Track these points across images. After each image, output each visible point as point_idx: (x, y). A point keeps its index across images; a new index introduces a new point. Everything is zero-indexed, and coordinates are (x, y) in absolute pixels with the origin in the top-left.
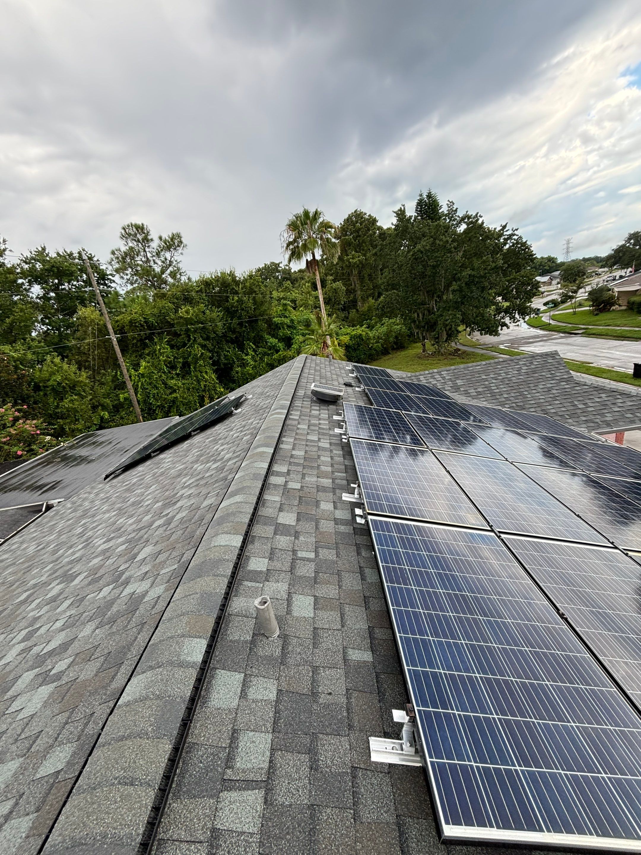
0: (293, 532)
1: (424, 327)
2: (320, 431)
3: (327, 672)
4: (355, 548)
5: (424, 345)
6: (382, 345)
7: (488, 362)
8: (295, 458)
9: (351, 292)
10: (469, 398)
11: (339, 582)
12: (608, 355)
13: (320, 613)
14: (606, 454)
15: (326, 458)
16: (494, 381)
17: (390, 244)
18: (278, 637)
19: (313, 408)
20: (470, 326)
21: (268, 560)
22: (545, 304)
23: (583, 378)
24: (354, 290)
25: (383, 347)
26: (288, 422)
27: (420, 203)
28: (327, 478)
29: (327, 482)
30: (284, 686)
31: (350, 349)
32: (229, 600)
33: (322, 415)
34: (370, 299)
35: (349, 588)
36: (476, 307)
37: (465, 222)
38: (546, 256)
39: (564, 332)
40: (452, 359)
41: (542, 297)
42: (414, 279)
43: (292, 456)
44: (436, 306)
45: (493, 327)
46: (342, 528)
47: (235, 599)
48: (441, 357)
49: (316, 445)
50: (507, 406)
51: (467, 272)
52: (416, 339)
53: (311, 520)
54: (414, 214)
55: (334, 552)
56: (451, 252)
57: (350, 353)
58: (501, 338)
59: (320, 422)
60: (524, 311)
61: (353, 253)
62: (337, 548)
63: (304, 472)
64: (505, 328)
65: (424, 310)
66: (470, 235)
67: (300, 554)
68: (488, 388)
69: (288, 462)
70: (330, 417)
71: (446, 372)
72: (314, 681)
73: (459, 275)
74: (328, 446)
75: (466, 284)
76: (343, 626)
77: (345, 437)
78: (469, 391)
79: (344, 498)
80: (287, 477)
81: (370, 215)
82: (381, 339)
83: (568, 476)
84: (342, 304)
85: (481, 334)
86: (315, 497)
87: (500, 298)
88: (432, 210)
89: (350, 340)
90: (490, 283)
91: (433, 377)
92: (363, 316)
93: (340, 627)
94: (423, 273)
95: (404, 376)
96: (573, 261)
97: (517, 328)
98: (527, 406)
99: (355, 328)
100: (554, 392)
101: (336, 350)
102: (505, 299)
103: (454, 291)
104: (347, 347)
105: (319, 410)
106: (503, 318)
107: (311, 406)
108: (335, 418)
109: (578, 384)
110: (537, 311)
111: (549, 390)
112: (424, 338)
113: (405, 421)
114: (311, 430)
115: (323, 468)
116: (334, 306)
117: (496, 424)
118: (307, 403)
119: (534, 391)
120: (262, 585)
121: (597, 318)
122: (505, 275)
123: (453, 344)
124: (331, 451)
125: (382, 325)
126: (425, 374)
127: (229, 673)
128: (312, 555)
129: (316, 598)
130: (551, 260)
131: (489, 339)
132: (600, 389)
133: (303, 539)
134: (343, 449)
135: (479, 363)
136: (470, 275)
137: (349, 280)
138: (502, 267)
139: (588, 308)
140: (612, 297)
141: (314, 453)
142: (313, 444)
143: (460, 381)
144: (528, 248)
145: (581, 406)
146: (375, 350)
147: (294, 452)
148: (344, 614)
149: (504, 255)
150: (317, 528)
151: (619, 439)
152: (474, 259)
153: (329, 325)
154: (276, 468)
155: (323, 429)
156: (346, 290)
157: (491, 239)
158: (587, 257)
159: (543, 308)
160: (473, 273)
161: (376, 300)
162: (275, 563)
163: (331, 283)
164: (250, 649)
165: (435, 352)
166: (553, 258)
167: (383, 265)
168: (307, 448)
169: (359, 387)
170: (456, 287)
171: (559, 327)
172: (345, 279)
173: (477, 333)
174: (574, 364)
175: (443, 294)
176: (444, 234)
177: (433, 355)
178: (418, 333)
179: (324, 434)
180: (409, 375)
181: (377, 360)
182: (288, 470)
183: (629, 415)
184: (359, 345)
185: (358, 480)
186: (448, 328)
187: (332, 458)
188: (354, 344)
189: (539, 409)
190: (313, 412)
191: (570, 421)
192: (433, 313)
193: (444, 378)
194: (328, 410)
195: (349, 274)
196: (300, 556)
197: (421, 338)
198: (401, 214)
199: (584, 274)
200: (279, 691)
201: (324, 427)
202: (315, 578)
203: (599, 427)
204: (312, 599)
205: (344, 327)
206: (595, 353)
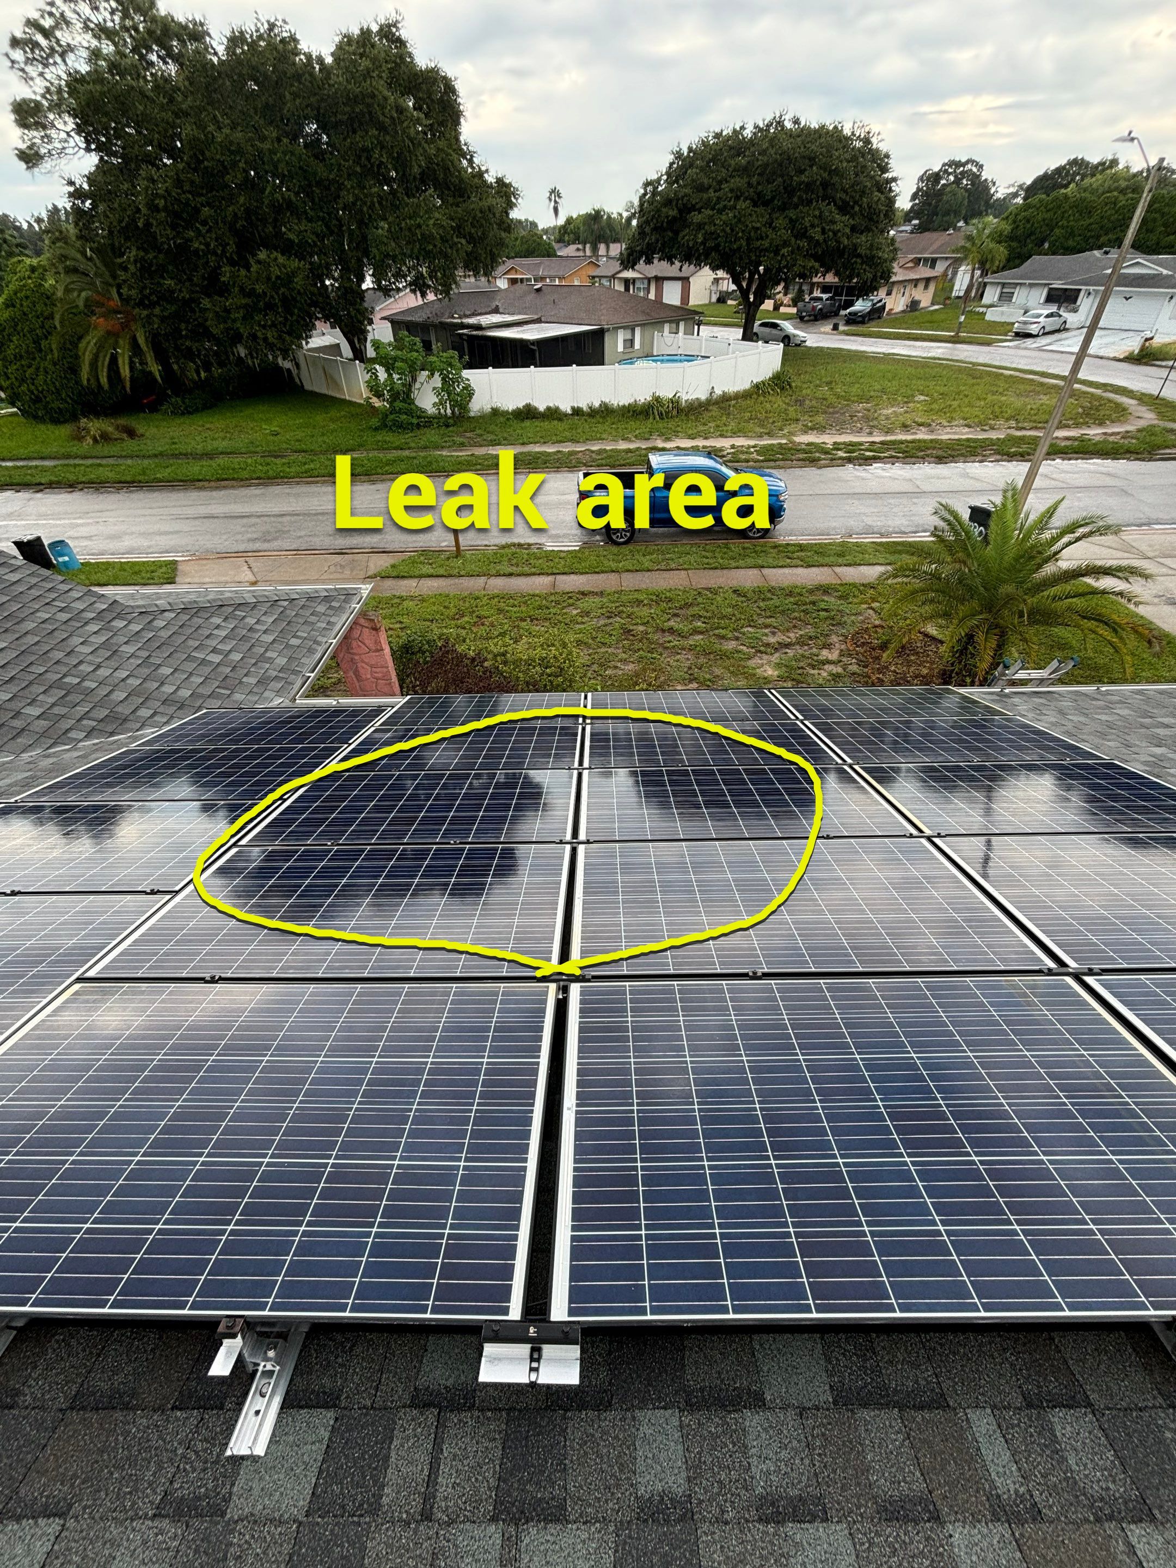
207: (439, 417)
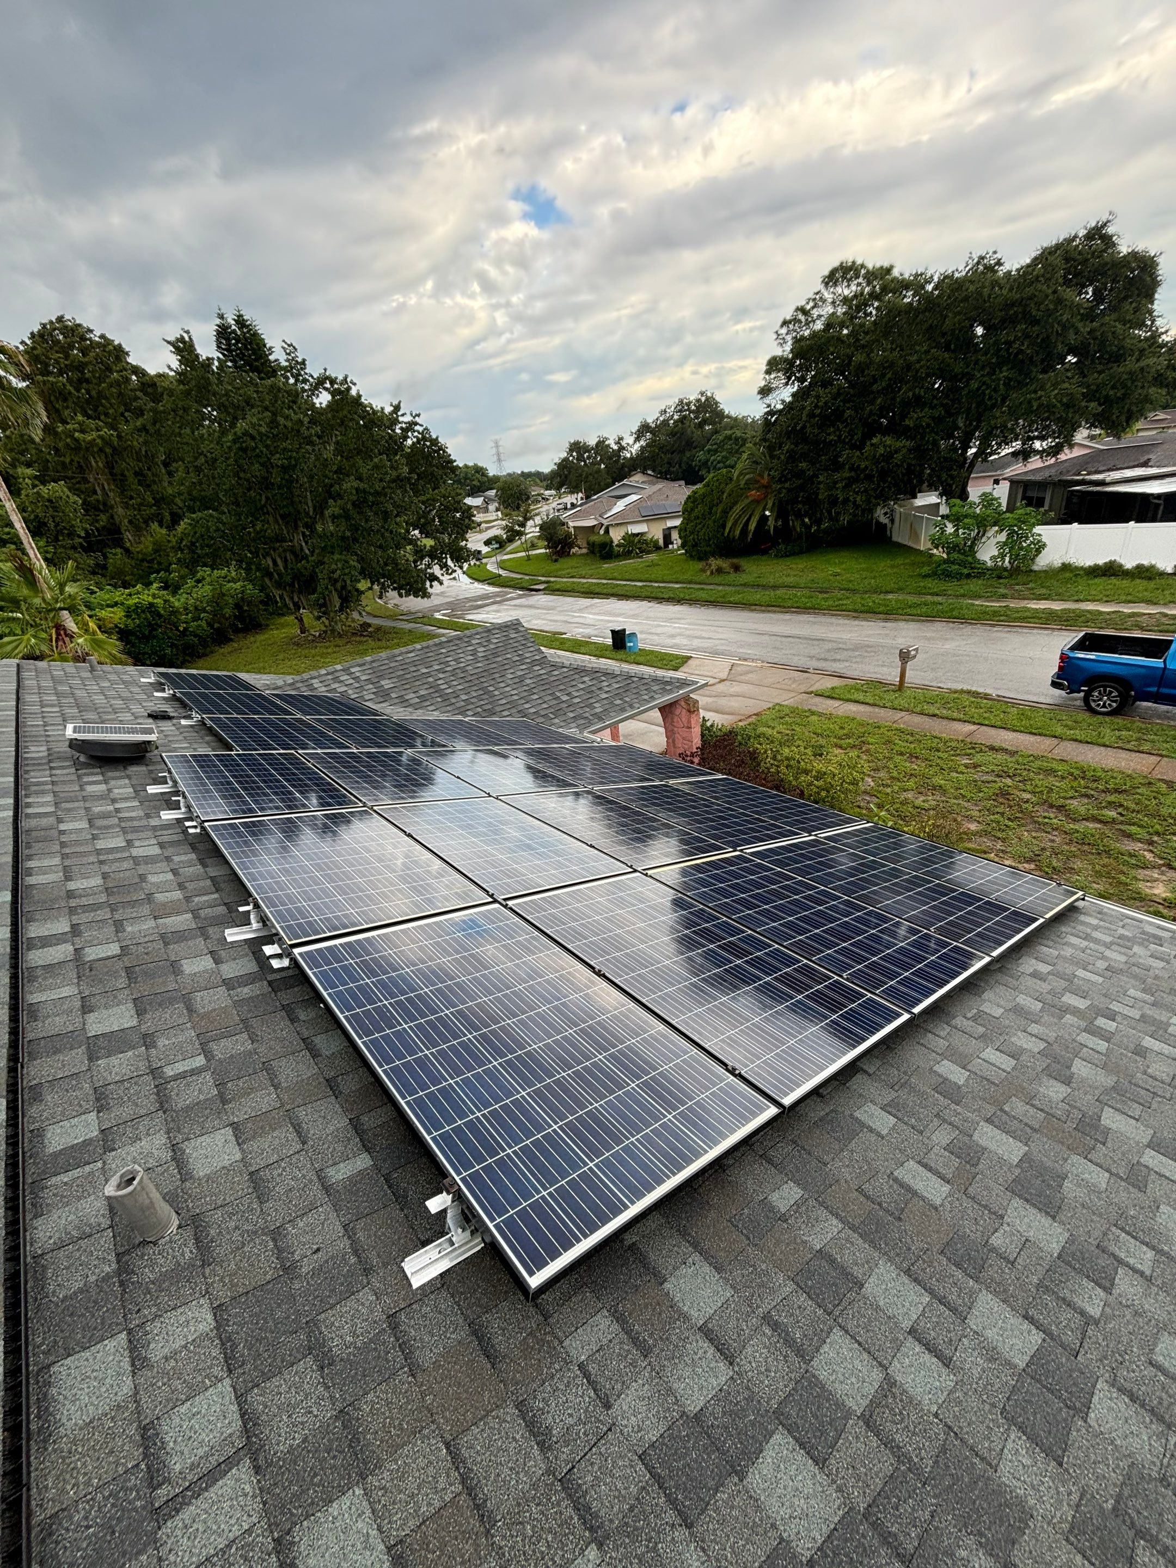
0: (135, 1038)
1: (292, 585)
2: (123, 824)
3: (301, 1224)
4: (283, 1013)
5: (301, 620)
6: (209, 624)
7: (425, 644)
8: (80, 896)
9: (99, 510)
10: (410, 709)
11: (272, 1080)
12: (581, 620)
13: (254, 1145)
14: (605, 758)
15: (160, 877)
16: (441, 676)
17: (174, 411)
18: (180, 1227)
19: (85, 779)
20: (378, 581)
21: (94, 1114)
22: (487, 543)
23: (559, 656)
24: (105, 504)
25: (212, 627)
26: (24, 824)
27: (223, 333)
28: (178, 913)
29: (182, 921)
30: (223, 1294)
31: (133, 638)
32: (25, 1231)
33: (116, 791)
34: (155, 526)
35: (295, 1079)
36: (381, 547)
37: (326, 389)
38: (471, 464)
39: (522, 588)
40: (360, 642)
41: (480, 532)
42: (249, 489)
43: (70, 895)
44: (306, 543)
45: (416, 582)
46: (245, 991)
47: (38, 1223)
48: (339, 641)
49: (127, 854)
50: (470, 713)
51: (350, 484)
52: (281, 608)
53: (172, 1001)
54: (216, 354)
55: (245, 1036)
56: (311, 443)
57: (133, 645)
58: (435, 601)
59: (118, 806)
60: (460, 555)
61: (80, 418)
62: (247, 1028)
63: (117, 917)
64: (435, 583)
65: (284, 551)
66: (340, 415)
67: (169, 1072)
68: (435, 687)
69: (67, 910)
70: (139, 791)
71: (358, 669)
72: (279, 1250)
73: (337, 487)
74: (156, 850)
75: (354, 504)
76: (304, 1143)
77: (194, 823)
78: (407, 697)
79: (229, 939)
80: (77, 940)
81: (102, 336)
82: (204, 611)
83: (570, 798)
84: (79, 536)
85: (401, 595)
86: (165, 957)
87: (417, 532)
88: (254, 353)
89: (126, 616)
90: (395, 505)
91: (336, 680)
92: (145, 564)
93: (299, 1147)
94: (266, 479)
95: (280, 683)
96: (509, 475)
97: (453, 583)
98: (498, 709)
99: (132, 590)
100: (528, 681)
101: (97, 643)
102: (426, 533)
103: (334, 517)
104: (124, 634)
105: (106, 782)
106: (429, 566)
107: (79, 777)
108: (152, 789)
109: (554, 666)
110: (477, 555)
111: (521, 679)
112: (297, 607)
113: (309, 768)
114: (99, 828)
115: (160, 897)
116: (57, 540)
117: (459, 745)
118: (66, 772)
119: (502, 685)
120: (99, 1164)
121: (558, 565)
122: (417, 493)
123: (355, 615)
124: (168, 859)
125: (198, 581)
126: (320, 676)
127: (87, 1354)
128: (200, 1061)
129: (235, 1127)
130: (480, 471)
131: (413, 603)
132: (581, 671)
133: (167, 1042)
134: (193, 847)
135: (410, 648)
136: (357, 489)
137: (86, 481)
138: (409, 479)
139: (543, 551)
140: (568, 535)
141: (128, 874)
142: (119, 855)
143: (387, 681)
144: (442, 448)
145: (565, 698)
146: (195, 636)
147: (72, 886)
148: (299, 1125)
149: (408, 457)
150: (190, 1010)
151: (615, 736)
152: (359, 460)
153: (62, 586)
154: (33, 930)
155: (132, 819)
156: (84, 503)
157: (379, 427)
158: (526, 471)
159: (485, 550)
160: (362, 485)
161: (169, 528)
162: (116, 1112)
163: (34, 486)
164: (122, 1284)
165: (325, 632)
166: (482, 468)
167: (168, 455)
168: (106, 868)
169: (189, 717)
170: (337, 511)
171: (513, 579)
172: (73, 478)
173: (392, 594)
174: (544, 637)
175: (315, 522)
176: (290, 408)
177: (323, 636)
178: (281, 597)
179: (135, 830)
180: (289, 679)
181: (205, 655)
182: (72, 926)
183: (618, 702)
184: (153, 627)
185: (250, 895)
186: (339, 585)
187: (175, 872)
188: (139, 626)
189: (514, 711)
190: (90, 789)
191: (556, 721)
192: (303, 558)
193: (357, 679)
194: (129, 777)
195: (80, 466)
196: (171, 1073)
197: (291, 606)
198: (184, 348)
199: (528, 498)
200: (217, 1310)
201: (133, 814)
202: (221, 1095)
203: (590, 723)
204: (229, 1131)
205: (101, 589)
206: (566, 618)
207: (995, 568)
